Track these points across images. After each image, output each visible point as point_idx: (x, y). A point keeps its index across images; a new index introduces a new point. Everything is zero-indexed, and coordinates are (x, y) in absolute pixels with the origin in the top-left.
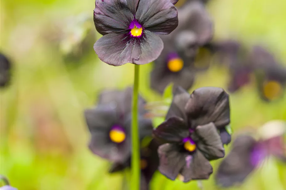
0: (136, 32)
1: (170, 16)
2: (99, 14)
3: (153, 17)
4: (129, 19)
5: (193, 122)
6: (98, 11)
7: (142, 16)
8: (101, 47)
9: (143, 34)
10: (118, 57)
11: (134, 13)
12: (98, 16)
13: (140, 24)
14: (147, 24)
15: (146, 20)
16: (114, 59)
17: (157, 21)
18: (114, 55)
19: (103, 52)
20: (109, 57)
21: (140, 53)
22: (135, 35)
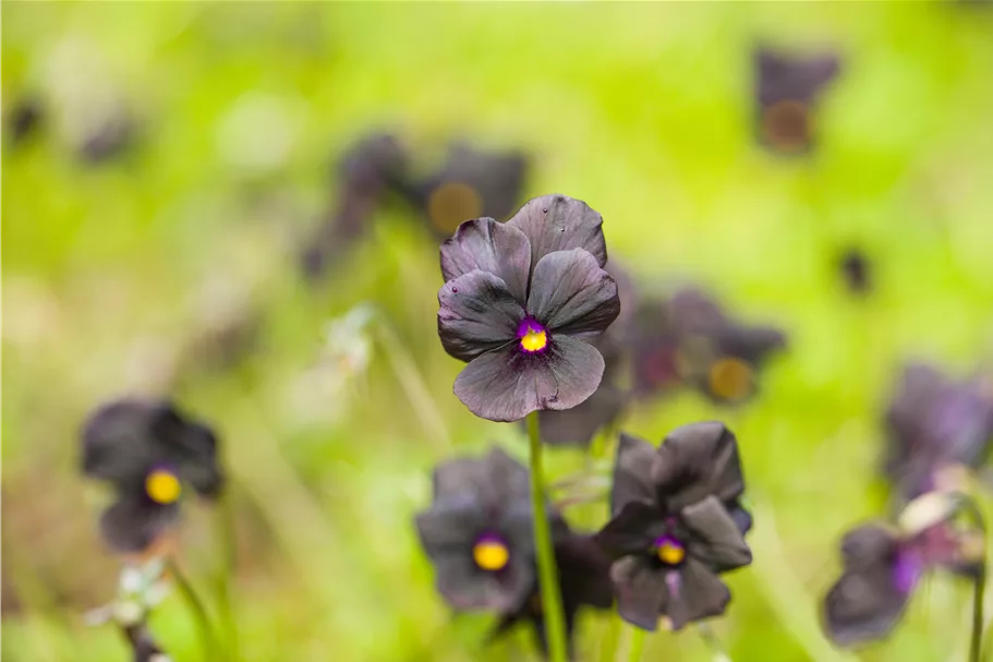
0: (534, 342)
1: (604, 296)
2: (451, 318)
3: (568, 306)
4: (516, 318)
5: (672, 503)
6: (445, 313)
7: (541, 307)
8: (471, 388)
9: (549, 343)
10: (512, 402)
11: (524, 305)
12: (448, 324)
13: (539, 324)
14: (555, 322)
15: (553, 314)
16: (503, 408)
17: (578, 312)
18: (501, 398)
19: (478, 398)
20: (493, 406)
21: (556, 384)
22: (531, 349)
